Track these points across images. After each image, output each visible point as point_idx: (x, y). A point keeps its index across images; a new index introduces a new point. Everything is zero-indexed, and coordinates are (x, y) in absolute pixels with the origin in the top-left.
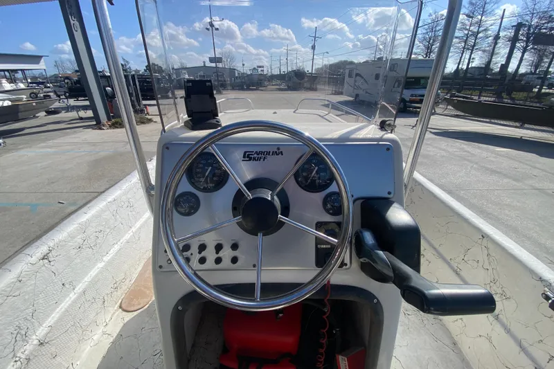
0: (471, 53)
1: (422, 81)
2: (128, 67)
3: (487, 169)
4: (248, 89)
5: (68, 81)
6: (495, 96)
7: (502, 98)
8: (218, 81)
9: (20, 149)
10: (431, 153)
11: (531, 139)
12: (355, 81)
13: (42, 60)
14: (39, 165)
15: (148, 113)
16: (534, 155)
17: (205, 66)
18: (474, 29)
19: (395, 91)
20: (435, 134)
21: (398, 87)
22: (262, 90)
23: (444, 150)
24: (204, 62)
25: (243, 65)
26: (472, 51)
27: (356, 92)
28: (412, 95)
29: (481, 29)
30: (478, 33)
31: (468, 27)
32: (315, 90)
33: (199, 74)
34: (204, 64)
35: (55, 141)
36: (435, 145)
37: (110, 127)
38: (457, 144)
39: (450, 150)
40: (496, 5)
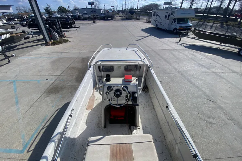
1: (185, 20)
2: (50, 8)
3: (199, 64)
4: (107, 20)
5: (28, 21)
6: (220, 23)
7: (223, 24)
8: (94, 16)
9: (20, 56)
10: (181, 57)
11: (223, 49)
12: (156, 18)
13: (11, 7)
14: (32, 64)
15: (65, 36)
16: (221, 57)
17: (86, 8)
19: (173, 25)
20: (185, 47)
21: (174, 23)
22: (114, 20)
23: (185, 55)
24: (86, 6)
25: (105, 6)
27: (157, 23)
28: (180, 27)
32: (139, 19)
33: (84, 12)
34: (86, 7)
35: (33, 52)
36: (183, 53)
37: (52, 44)
38: (192, 52)
39: (188, 55)
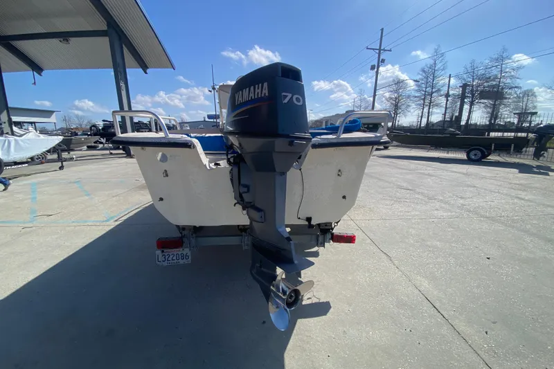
0: (429, 108)
17: (205, 121)
18: (429, 89)
26: (430, 106)
29: (434, 90)
30: (432, 93)
31: (424, 89)
34: (204, 119)
40: (443, 72)
